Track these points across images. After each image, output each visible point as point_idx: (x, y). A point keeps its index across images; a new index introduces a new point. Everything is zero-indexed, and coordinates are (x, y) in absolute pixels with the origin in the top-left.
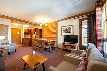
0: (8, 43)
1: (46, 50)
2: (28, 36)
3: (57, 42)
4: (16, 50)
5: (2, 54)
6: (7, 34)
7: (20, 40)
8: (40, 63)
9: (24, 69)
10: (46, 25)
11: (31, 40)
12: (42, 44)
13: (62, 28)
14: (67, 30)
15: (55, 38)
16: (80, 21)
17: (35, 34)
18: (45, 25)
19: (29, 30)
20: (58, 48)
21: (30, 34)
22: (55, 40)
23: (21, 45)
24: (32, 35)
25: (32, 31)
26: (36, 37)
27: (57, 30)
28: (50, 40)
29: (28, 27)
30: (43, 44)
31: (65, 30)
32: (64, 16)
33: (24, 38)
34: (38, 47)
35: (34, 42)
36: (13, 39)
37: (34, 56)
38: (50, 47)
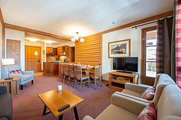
0: (21, 70)
1: (81, 83)
2: (53, 59)
3: (100, 69)
4: (32, 81)
5: (10, 88)
6: (19, 55)
7: (40, 65)
8: (69, 106)
9: (44, 114)
10: (82, 40)
11: (57, 66)
12: (74, 73)
13: (110, 46)
14: (118, 48)
15: (98, 63)
16: (144, 31)
17: (63, 55)
18: (79, 39)
19: (54, 49)
20: (103, 80)
21: (56, 55)
22: (96, 67)
23: (41, 74)
24: (59, 56)
25: (60, 50)
26: (65, 61)
27: (100, 48)
28: (89, 66)
29: (53, 44)
30: (77, 72)
31: (115, 49)
32: (113, 23)
33: (45, 62)
34: (67, 77)
35: (62, 69)
36: (30, 63)
37: (61, 93)
38: (89, 77)
